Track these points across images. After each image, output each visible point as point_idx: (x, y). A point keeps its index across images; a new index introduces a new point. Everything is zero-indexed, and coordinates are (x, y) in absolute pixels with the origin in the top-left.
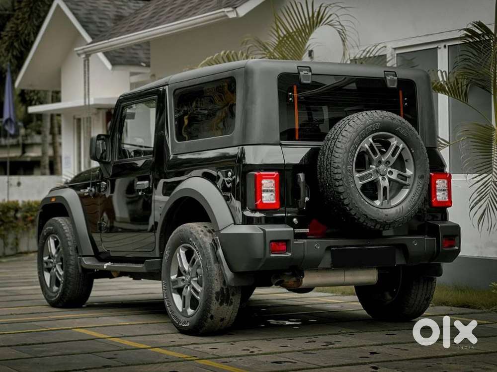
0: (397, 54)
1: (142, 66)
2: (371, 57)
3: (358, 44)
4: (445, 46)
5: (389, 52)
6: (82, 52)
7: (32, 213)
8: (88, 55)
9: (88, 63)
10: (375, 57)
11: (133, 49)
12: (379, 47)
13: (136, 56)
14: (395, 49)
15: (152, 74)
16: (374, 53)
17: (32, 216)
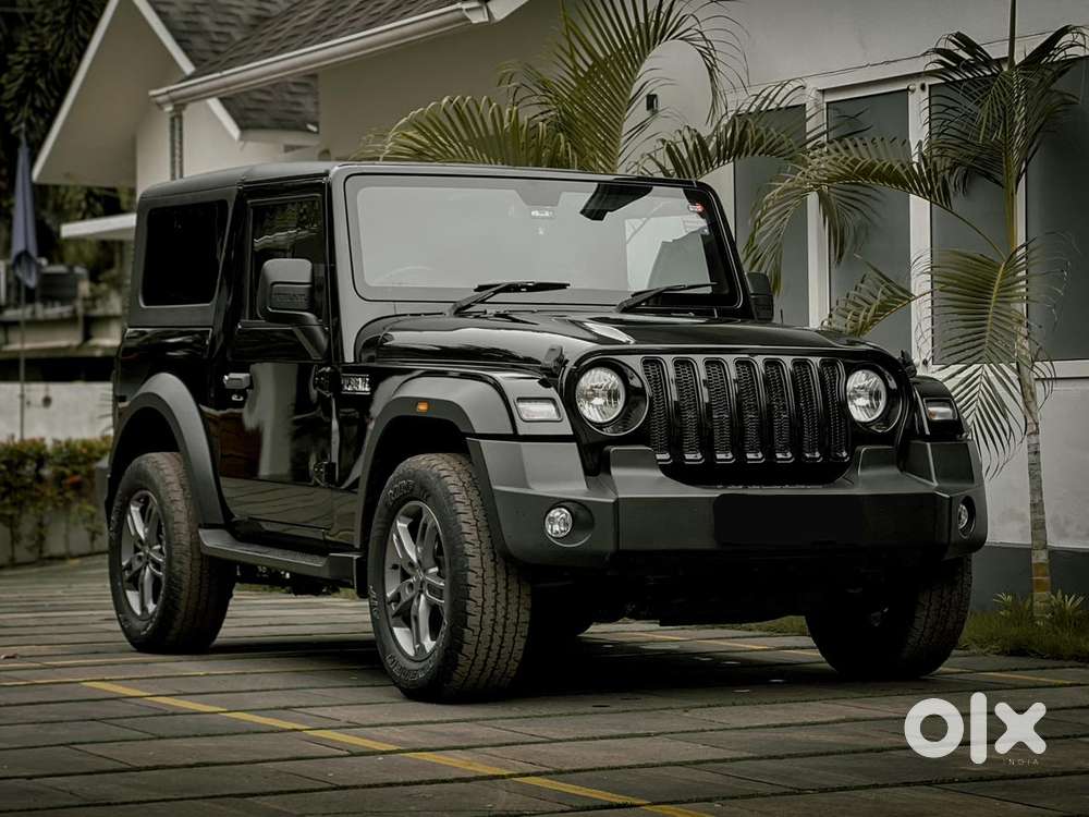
0: (828, 103)
1: (309, 131)
2: (772, 110)
3: (745, 81)
4: (923, 87)
5: (809, 99)
6: (166, 97)
7: (76, 468)
8: (180, 105)
9: (181, 123)
10: (779, 109)
11: (291, 93)
12: (789, 88)
13: (295, 108)
14: (823, 92)
15: (323, 148)
16: (778, 100)
17: (75, 473)
